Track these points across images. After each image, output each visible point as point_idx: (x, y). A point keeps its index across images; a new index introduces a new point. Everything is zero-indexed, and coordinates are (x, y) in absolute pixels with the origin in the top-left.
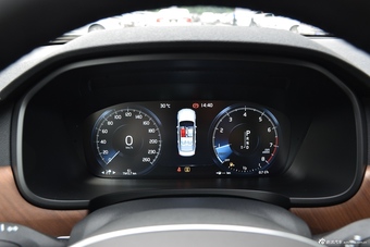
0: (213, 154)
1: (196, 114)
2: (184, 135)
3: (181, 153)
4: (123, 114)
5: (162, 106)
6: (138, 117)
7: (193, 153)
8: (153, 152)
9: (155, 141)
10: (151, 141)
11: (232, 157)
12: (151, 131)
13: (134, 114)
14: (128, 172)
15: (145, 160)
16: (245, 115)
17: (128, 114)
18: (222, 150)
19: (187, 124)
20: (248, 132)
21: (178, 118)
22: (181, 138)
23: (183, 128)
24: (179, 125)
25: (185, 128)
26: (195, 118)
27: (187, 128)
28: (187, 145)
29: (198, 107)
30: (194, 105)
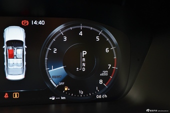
0: (46, 77)
1: (26, 32)
2: (12, 56)
3: (9, 77)
7: (22, 77)
11: (66, 80)
16: (81, 34)
19: (16, 43)
20: (84, 53)
21: (4, 37)
22: (8, 59)
23: (11, 48)
24: (5, 44)
25: (13, 48)
26: (25, 37)
27: (15, 48)
28: (15, 67)
29: (27, 24)
30: (23, 22)
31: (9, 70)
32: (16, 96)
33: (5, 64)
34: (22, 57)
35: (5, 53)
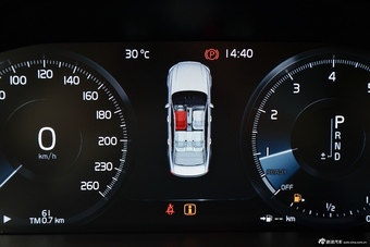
0: (253, 170)
1: (213, 74)
2: (183, 126)
3: (177, 170)
4: (31, 73)
5: (131, 54)
6: (70, 80)
7: (202, 170)
8: (106, 166)
9: (111, 141)
10: (103, 141)
11: (298, 179)
12: (101, 115)
13: (60, 73)
14: (44, 218)
15: (87, 186)
16: (332, 77)
17: (44, 74)
18: (274, 160)
19: (191, 98)
20: (339, 120)
21: (169, 85)
22: (176, 133)
23: (180, 108)
24: (170, 100)
25: (185, 108)
26: (210, 85)
27: (191, 109)
28: (189, 149)
29: (217, 57)
30: (207, 52)
31: (178, 155)
32: (190, 211)
33: (169, 143)
34: (203, 128)
35: (169, 120)
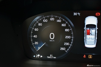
1: (98, 19)
2: (89, 34)
3: (87, 46)
4: (48, 19)
5: (75, 14)
6: (59, 21)
7: (94, 46)
8: (67, 44)
9: (69, 37)
10: (67, 37)
12: (67, 30)
13: (56, 19)
14: (51, 57)
15: (62, 49)
17: (52, 19)
19: (92, 26)
21: (85, 22)
22: (87, 35)
23: (88, 29)
24: (85, 27)
25: (90, 29)
26: (97, 23)
27: (91, 29)
28: (90, 40)
29: (99, 15)
30: (96, 13)
31: (87, 42)
32: (90, 57)
33: (85, 38)
34: (95, 34)
35: (85, 32)
